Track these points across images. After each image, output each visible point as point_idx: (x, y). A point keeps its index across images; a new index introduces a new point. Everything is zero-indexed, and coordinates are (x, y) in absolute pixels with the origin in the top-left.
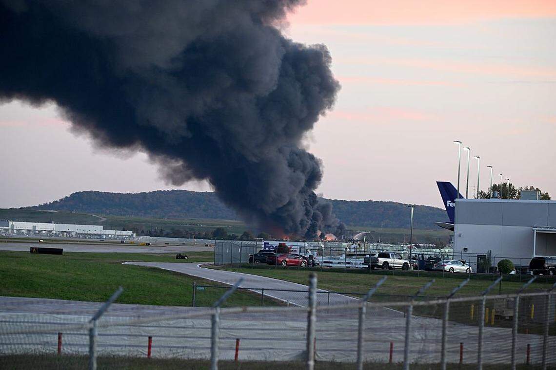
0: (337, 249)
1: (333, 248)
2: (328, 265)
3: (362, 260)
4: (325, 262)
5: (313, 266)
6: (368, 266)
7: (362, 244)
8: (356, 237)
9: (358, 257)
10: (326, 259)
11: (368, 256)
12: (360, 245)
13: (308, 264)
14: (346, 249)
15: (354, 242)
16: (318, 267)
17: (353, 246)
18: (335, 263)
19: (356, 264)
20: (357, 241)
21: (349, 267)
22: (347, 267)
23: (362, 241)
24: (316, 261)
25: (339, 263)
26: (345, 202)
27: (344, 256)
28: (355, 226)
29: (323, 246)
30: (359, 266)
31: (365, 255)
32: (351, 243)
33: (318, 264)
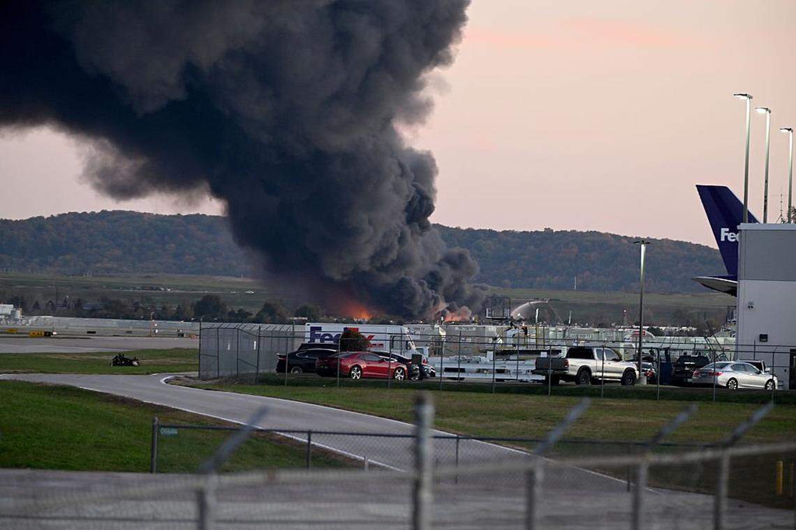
0: (476, 340)
1: (466, 337)
2: (455, 375)
3: (531, 364)
4: (448, 370)
5: (421, 378)
6: (543, 378)
7: (531, 328)
8: (516, 313)
9: (522, 357)
10: (450, 362)
11: (544, 355)
12: (525, 330)
13: (410, 374)
14: (495, 339)
15: (512, 323)
16: (433, 380)
17: (510, 333)
18: (471, 372)
19: (518, 373)
20: (520, 321)
21: (502, 380)
22: (498, 380)
23: (531, 320)
24: (429, 368)
25: (479, 371)
26: (491, 233)
27: (490, 354)
28: (513, 287)
29: (443, 334)
30: (525, 378)
31: (538, 352)
32: (505, 326)
33: (433, 374)
